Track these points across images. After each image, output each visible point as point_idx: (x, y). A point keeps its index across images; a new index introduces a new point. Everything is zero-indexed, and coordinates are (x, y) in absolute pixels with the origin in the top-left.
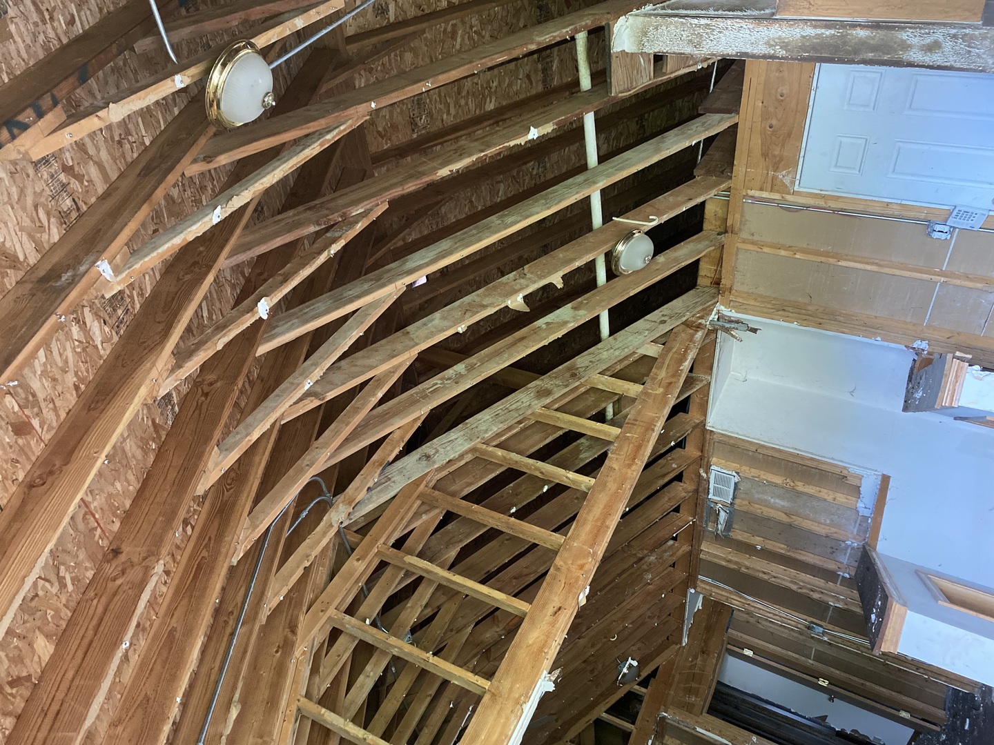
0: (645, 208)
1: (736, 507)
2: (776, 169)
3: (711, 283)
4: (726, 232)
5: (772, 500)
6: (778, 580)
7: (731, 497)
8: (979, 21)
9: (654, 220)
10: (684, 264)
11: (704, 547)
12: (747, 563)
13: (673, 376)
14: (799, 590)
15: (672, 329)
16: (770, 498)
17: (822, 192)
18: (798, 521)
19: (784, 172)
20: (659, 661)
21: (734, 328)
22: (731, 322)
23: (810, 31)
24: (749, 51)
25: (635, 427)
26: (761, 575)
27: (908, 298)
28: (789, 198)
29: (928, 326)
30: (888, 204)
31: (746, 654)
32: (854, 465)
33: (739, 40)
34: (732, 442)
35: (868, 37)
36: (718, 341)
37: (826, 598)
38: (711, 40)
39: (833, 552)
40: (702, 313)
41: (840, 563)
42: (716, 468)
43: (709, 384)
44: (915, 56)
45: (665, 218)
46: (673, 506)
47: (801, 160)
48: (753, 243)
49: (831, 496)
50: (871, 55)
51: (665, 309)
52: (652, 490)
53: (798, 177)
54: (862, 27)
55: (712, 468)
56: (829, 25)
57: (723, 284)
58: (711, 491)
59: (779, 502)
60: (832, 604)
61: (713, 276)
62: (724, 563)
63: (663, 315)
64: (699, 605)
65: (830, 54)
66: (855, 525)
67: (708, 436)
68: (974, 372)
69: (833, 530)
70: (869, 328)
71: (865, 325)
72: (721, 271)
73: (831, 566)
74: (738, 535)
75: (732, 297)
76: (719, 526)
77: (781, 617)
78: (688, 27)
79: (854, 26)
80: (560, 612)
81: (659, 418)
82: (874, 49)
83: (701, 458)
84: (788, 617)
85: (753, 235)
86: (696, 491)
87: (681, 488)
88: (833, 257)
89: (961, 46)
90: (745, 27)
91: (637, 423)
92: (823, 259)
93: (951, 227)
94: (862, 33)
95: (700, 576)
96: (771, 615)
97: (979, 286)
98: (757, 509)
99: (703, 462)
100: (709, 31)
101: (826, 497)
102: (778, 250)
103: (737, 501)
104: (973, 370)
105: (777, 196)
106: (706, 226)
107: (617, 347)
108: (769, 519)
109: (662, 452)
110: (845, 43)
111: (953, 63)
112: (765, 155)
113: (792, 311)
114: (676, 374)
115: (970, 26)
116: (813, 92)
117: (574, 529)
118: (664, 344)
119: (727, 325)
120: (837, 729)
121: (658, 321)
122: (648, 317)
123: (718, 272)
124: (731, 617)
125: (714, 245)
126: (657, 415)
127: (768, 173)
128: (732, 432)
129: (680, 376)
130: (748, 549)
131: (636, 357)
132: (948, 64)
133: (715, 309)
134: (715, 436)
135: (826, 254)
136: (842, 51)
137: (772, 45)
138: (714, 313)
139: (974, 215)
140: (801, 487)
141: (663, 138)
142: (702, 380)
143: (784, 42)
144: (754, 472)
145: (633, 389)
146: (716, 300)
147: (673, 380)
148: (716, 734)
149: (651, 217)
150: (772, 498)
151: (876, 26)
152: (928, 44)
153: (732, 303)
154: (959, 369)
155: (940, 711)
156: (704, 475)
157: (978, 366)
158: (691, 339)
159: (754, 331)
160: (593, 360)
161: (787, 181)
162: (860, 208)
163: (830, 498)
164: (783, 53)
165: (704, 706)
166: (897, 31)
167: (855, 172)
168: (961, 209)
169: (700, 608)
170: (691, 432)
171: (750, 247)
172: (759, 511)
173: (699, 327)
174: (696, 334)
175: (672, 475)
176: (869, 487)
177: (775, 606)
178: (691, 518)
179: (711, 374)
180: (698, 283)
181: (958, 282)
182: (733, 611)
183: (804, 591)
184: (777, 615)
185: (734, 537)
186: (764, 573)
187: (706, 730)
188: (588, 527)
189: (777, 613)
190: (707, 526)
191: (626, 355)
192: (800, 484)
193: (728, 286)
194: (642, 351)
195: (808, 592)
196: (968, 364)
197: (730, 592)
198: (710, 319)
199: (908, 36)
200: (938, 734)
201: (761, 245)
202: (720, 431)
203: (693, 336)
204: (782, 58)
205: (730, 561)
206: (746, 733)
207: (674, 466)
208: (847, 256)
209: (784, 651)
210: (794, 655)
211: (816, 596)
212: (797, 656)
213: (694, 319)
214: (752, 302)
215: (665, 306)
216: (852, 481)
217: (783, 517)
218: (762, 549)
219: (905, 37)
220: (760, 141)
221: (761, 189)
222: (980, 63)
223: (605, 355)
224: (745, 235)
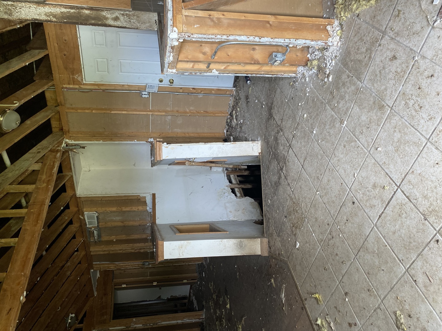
0: (11, 98)
1: (100, 227)
2: (73, 74)
3: (59, 130)
4: (59, 105)
5: (115, 218)
6: (126, 251)
7: (96, 223)
8: (130, 9)
9: (16, 103)
10: (41, 123)
11: (92, 249)
12: (111, 249)
13: (49, 177)
14: (136, 251)
15: (45, 155)
16: (113, 218)
17: (96, 83)
18: (127, 223)
19: (77, 75)
20: (86, 308)
21: (74, 148)
22: (72, 146)
23: (63, 10)
24: (38, 18)
25: (35, 206)
26: (119, 251)
27: (142, 123)
28: (82, 86)
29: (152, 132)
30: (123, 85)
31: (123, 287)
32: (141, 193)
33: (31, 13)
34: (90, 199)
35: (89, 13)
36: (70, 156)
37: (146, 250)
38: (17, 12)
39: (144, 231)
40: (58, 145)
41: (147, 234)
42: (86, 213)
43: (72, 176)
44: (111, 22)
45: (23, 102)
46: (71, 236)
47: (83, 69)
48: (73, 109)
49: (136, 209)
50: (93, 22)
51: (39, 146)
52: (58, 232)
53: (84, 77)
54: (86, 9)
55: (85, 213)
56: (72, 7)
57: (64, 130)
58: (87, 223)
59: (118, 218)
60: (149, 251)
61: (59, 126)
62: (101, 253)
63: (38, 149)
64: (98, 275)
65: (76, 20)
66: (149, 217)
67: (79, 200)
68: (165, 145)
69: (141, 222)
70: (131, 137)
71: (129, 136)
72: (61, 124)
73: (144, 236)
74: (105, 238)
75: (70, 135)
76: (95, 238)
77: (131, 265)
78: (2, 5)
79: (83, 8)
80: (11, 311)
81: (46, 198)
82: (94, 19)
83: (79, 210)
84: (134, 264)
85: (71, 105)
86: (81, 226)
87: (73, 227)
88: (108, 110)
89: (126, 18)
90: (32, 6)
91: (36, 203)
92: (105, 112)
93: (148, 92)
94: (87, 12)
95: (94, 263)
96: (128, 266)
97: (164, 114)
98: (110, 224)
99: (80, 212)
100: (14, 7)
101: (135, 210)
102: (84, 110)
103: (100, 224)
104: (164, 144)
105: (77, 87)
106: (48, 103)
107: (16, 169)
108: (115, 227)
109: (58, 213)
110: (81, 16)
111: (126, 26)
112: (66, 68)
113: (98, 136)
114: (51, 175)
115: (127, 11)
116: (79, 39)
117: (11, 267)
118: (42, 163)
119: (71, 148)
120: (165, 299)
121: (36, 152)
122: (31, 151)
123: (60, 124)
124: (113, 274)
125: (54, 112)
126: (45, 197)
127: (70, 76)
128: (89, 195)
129: (53, 176)
130: (110, 242)
131: (29, 172)
132: (124, 26)
133: (64, 141)
134: (82, 199)
135: (106, 109)
136: (81, 19)
137: (49, 16)
138: (63, 143)
139: (154, 87)
140: (124, 209)
141: (10, 62)
142: (68, 176)
143: (53, 15)
144: (104, 209)
145: (29, 188)
146: (63, 137)
147: (50, 178)
148: (118, 327)
149: (14, 102)
150: (114, 217)
151: (91, 9)
152: (114, 17)
153: (71, 138)
154: (160, 145)
155: (195, 274)
156: (82, 218)
157: (165, 143)
158: (55, 158)
159: (84, 148)
160: (4, 179)
161: (79, 79)
162: (113, 88)
163: (136, 210)
164: (54, 19)
165: (110, 318)
166: (100, 11)
167: (106, 73)
168: (149, 85)
169: (99, 276)
170: (70, 200)
171: (72, 111)
172: (110, 225)
173: (58, 151)
174: (57, 155)
175: (66, 223)
176: (149, 200)
177: (128, 262)
178: (82, 239)
179: (71, 171)
180: (53, 131)
181: (156, 113)
182: (113, 271)
183: (137, 251)
184: (130, 265)
185: (103, 240)
186: (120, 250)
187: (114, 327)
188: (19, 263)
189: (130, 264)
190: (90, 239)
191: (23, 172)
192: (123, 208)
193: (67, 130)
194: (31, 169)
195: (139, 250)
196: (162, 143)
197: (109, 264)
198: (62, 146)
199: (105, 14)
200: (197, 283)
201: (76, 109)
202: (83, 196)
203: (56, 155)
204: (55, 22)
205: (104, 251)
206: (130, 319)
207: (66, 218)
208: (114, 109)
209: (138, 278)
210: (141, 278)
211: (142, 251)
212: (143, 278)
213: (54, 148)
214: (80, 135)
215: (39, 144)
216: (143, 200)
217: (120, 224)
218: (116, 240)
219: (105, 15)
220: (61, 62)
221: (69, 84)
222: (135, 26)
223: (10, 175)
224: (68, 106)
